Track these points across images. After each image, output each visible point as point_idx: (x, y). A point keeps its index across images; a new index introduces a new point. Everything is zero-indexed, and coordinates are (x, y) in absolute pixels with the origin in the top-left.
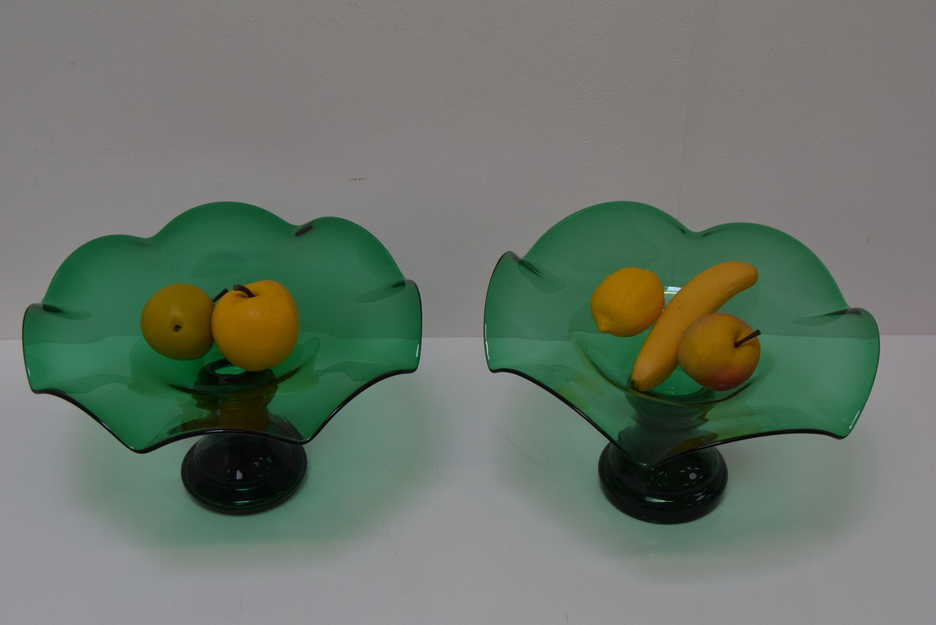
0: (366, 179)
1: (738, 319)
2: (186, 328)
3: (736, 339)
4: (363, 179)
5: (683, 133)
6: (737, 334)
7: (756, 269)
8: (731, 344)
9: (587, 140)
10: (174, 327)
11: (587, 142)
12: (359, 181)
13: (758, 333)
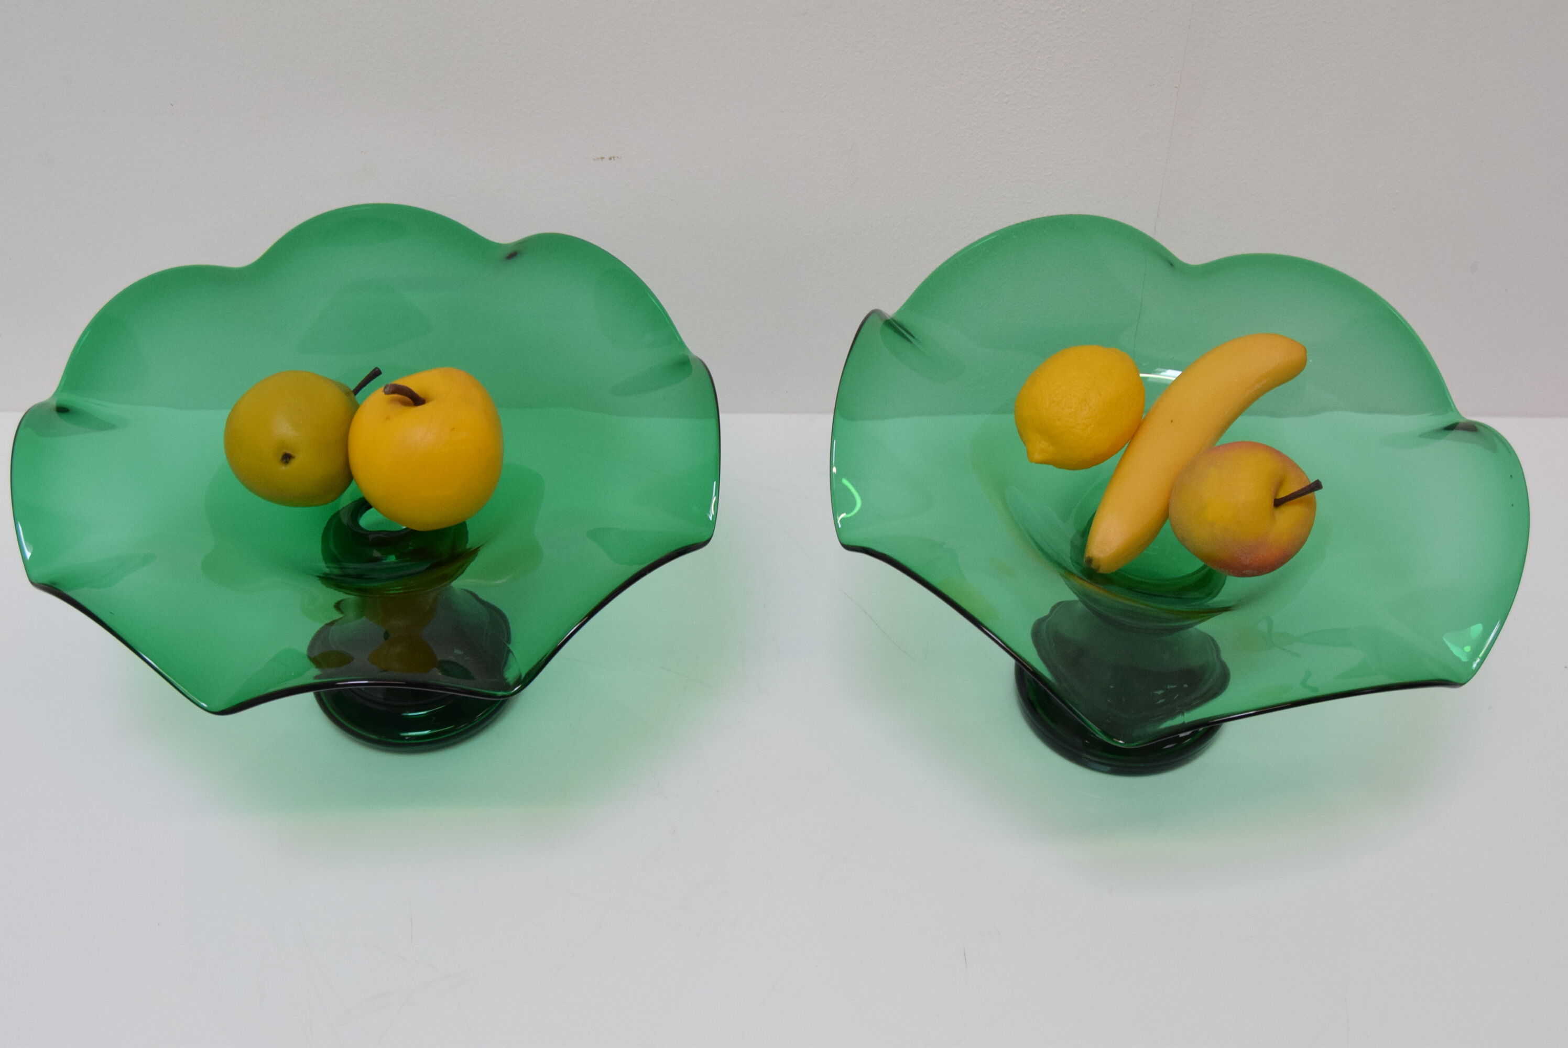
0: (621, 158)
1: (1278, 453)
2: (302, 458)
3: (1276, 493)
4: (616, 158)
5: (1176, 87)
6: (1280, 485)
7: (1303, 346)
8: (1270, 503)
10: (280, 457)
12: (610, 162)
13: (1317, 486)
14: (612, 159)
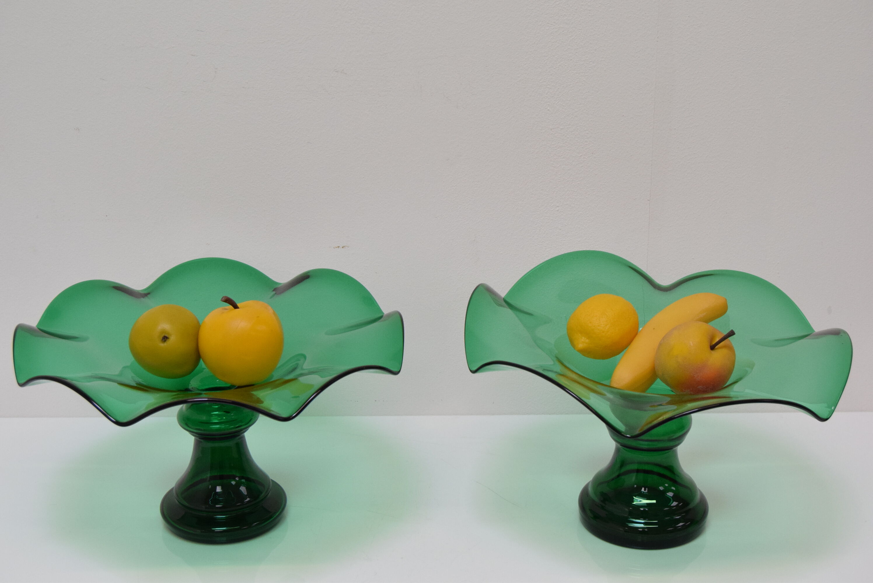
0: (349, 246)
2: (173, 339)
3: (711, 342)
4: (346, 247)
5: (648, 200)
6: (712, 338)
7: (726, 299)
8: (707, 347)
9: (558, 206)
10: (161, 338)
11: (557, 209)
12: (342, 249)
13: (732, 333)
14: (344, 247)
